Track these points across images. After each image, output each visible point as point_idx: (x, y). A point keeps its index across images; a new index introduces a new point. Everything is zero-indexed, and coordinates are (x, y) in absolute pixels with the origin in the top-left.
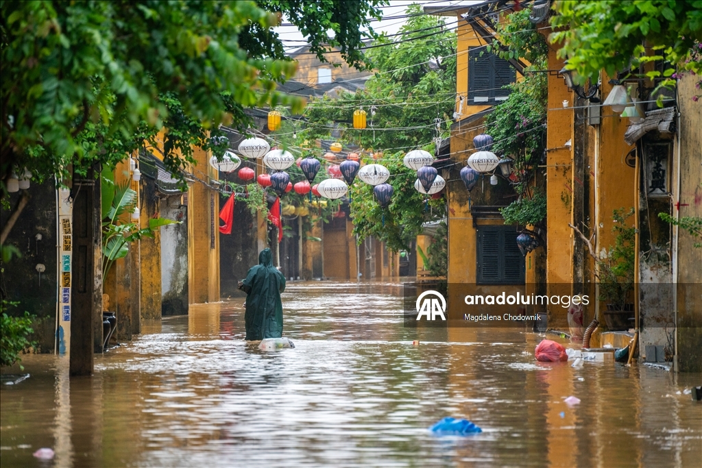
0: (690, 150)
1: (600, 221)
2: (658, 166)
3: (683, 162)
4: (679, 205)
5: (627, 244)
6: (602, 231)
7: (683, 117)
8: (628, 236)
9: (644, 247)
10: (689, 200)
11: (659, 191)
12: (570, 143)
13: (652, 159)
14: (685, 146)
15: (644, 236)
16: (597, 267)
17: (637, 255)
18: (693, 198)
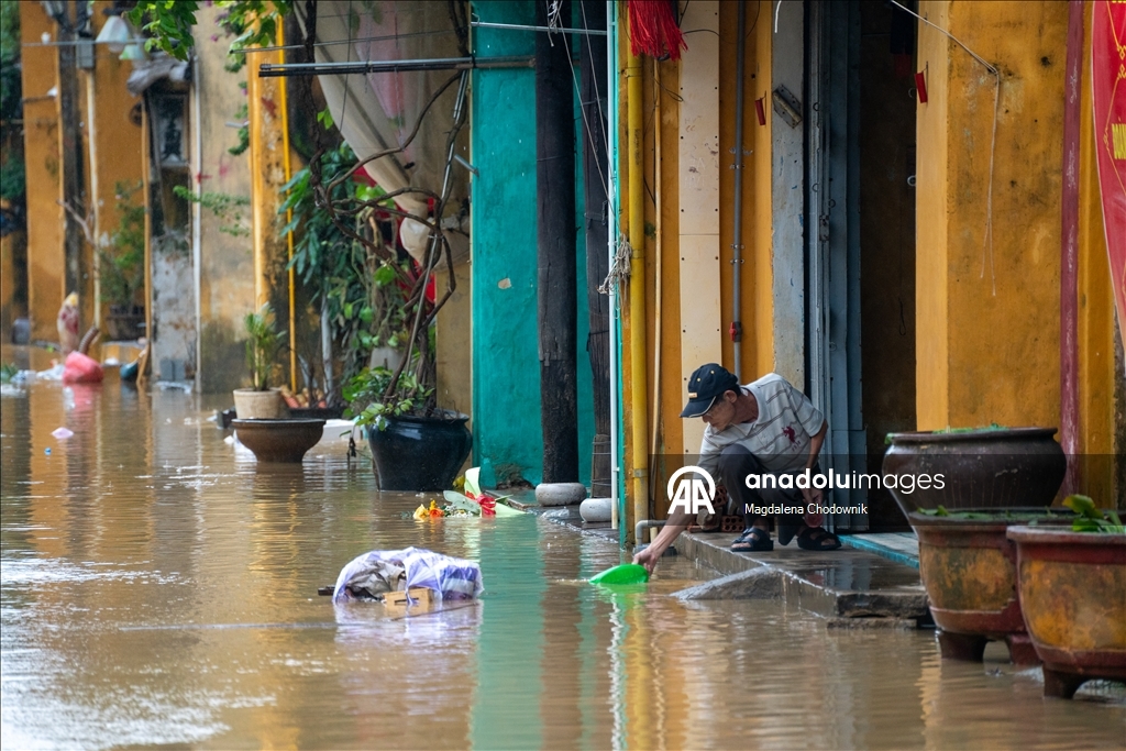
0: (211, 106)
1: (101, 196)
2: (172, 126)
3: (203, 122)
4: (201, 177)
5: (135, 227)
6: (102, 211)
7: (200, 61)
8: (136, 217)
9: (157, 231)
10: (213, 170)
11: (173, 158)
12: (55, 92)
13: (164, 115)
15: (157, 218)
16: (96, 258)
17: (148, 242)
18: (217, 168)
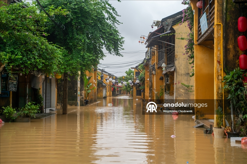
1: (156, 88)
2: (168, 78)
3: (176, 76)
4: (176, 84)
5: (162, 91)
6: (156, 89)
7: (176, 68)
8: (162, 90)
9: (165, 91)
10: (177, 83)
11: (168, 82)
12: (148, 79)
14: (176, 73)
15: (165, 90)
16: (155, 94)
17: (164, 93)
